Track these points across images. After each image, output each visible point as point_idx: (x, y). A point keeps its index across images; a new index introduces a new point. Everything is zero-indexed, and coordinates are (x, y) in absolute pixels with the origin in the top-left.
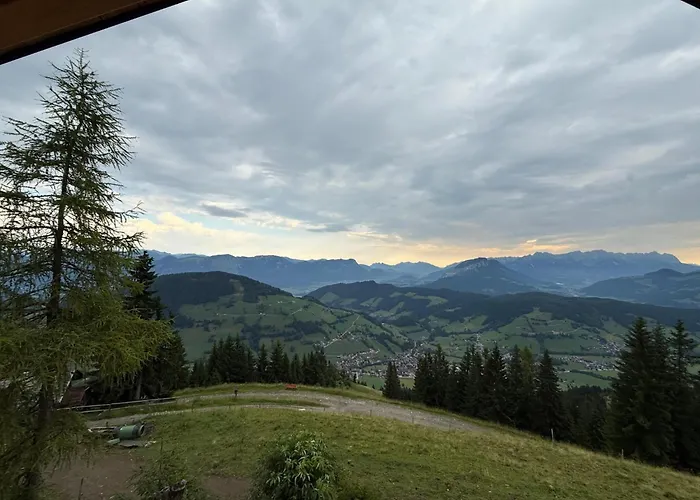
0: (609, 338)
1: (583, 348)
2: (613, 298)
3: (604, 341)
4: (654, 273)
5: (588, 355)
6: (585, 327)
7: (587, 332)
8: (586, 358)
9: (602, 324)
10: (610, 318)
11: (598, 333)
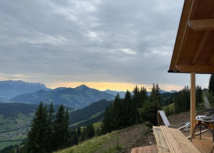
0: (19, 121)
1: (7, 129)
2: (24, 103)
3: (16, 123)
4: (38, 91)
5: (9, 131)
6: (10, 117)
7: (10, 120)
8: (7, 133)
9: (17, 115)
10: (21, 112)
11: (15, 119)
